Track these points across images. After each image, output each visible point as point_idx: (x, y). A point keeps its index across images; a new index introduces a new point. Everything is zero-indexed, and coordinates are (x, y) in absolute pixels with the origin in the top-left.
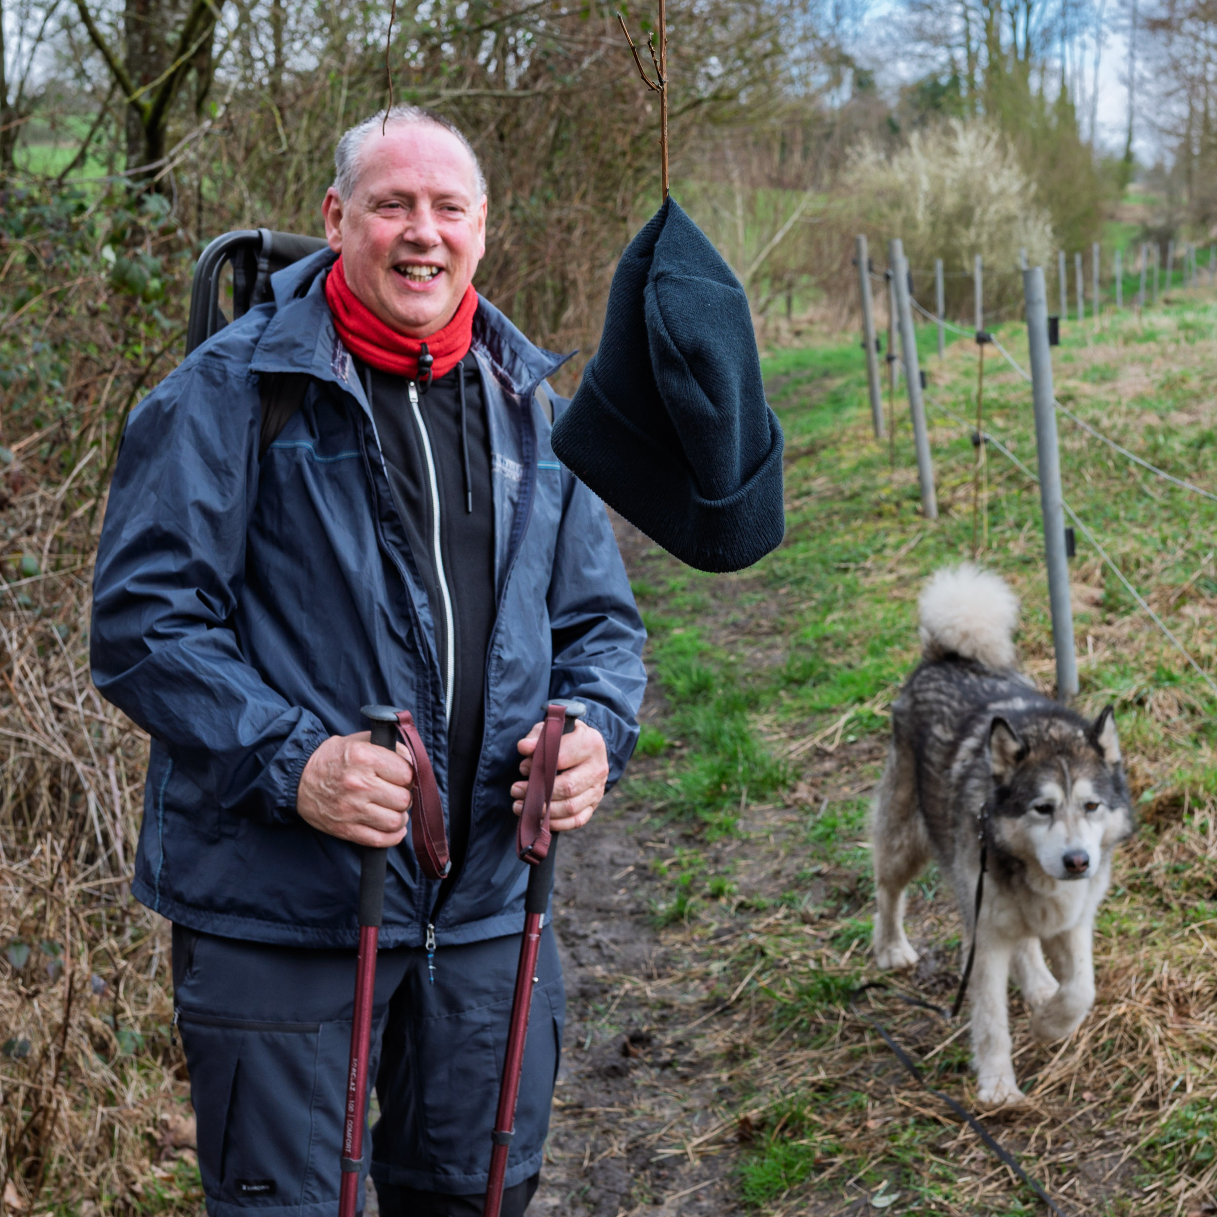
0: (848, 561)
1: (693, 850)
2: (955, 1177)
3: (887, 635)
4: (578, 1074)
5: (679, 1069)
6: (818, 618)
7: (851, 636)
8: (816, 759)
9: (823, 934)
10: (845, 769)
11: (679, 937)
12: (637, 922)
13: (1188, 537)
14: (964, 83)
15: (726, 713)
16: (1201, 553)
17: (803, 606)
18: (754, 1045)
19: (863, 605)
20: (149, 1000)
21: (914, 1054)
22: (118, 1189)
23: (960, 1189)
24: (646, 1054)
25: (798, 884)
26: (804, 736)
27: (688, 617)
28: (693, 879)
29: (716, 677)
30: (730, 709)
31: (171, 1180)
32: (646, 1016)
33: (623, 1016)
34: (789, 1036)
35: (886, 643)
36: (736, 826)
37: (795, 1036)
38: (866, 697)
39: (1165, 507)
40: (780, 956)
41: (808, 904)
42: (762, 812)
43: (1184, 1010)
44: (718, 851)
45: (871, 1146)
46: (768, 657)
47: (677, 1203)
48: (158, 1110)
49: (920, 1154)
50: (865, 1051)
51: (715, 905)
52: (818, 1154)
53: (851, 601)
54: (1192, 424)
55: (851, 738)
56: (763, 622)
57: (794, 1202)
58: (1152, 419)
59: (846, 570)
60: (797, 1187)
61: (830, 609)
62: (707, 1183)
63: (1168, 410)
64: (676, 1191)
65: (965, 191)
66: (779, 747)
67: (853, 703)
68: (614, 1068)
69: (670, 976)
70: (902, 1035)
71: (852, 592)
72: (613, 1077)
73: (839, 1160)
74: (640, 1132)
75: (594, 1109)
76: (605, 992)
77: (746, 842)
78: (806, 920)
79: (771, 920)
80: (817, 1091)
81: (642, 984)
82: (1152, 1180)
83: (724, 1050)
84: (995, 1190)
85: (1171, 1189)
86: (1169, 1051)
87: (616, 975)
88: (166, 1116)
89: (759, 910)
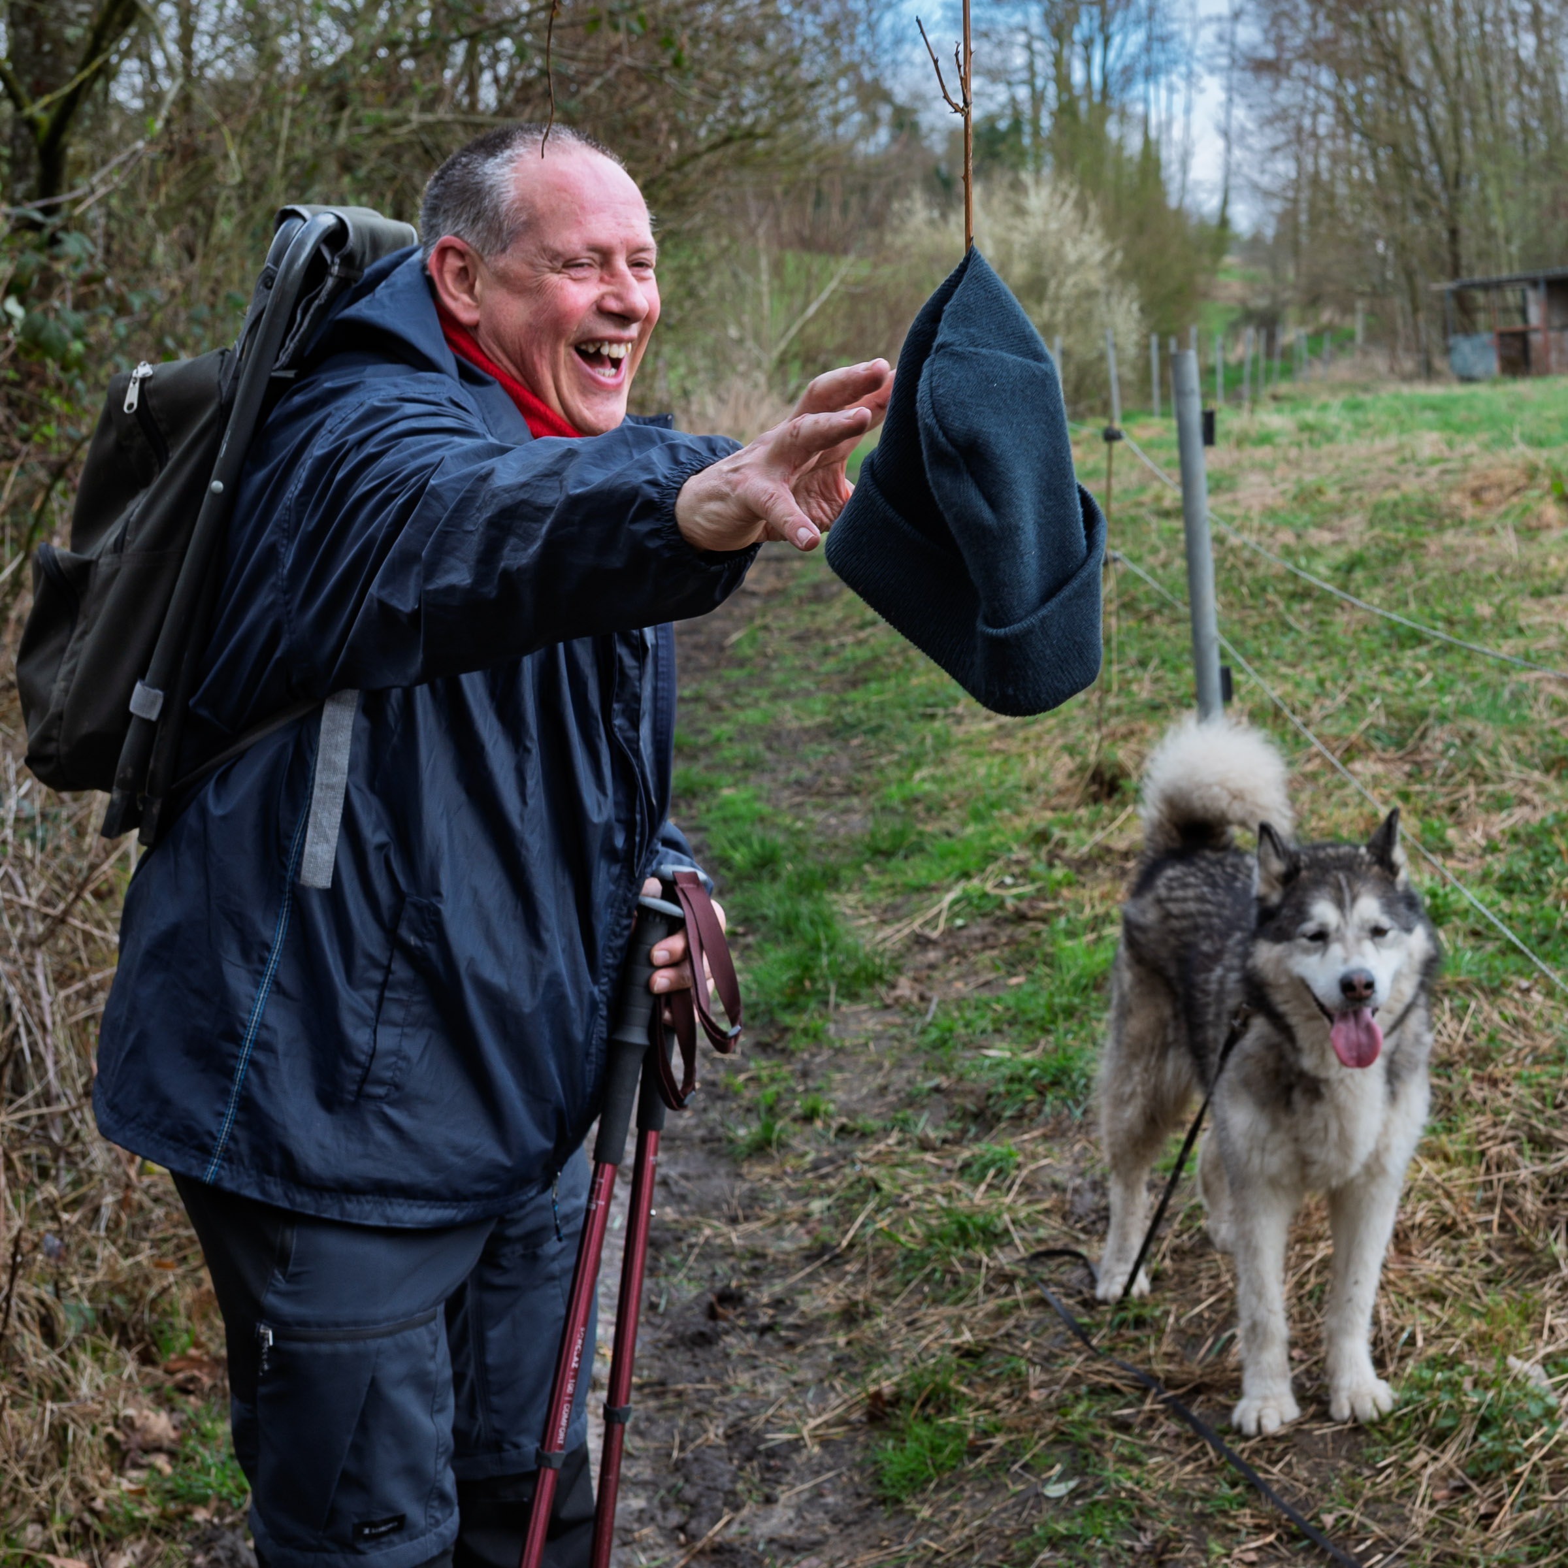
0: (934, 705)
1: (774, 1062)
2: (1144, 1457)
3: (993, 795)
4: (655, 1343)
5: (783, 1333)
6: (904, 774)
7: (946, 796)
8: (916, 948)
9: (949, 1163)
10: (955, 960)
11: (767, 1170)
12: (712, 1152)
13: (1350, 678)
14: (1027, 129)
15: (801, 893)
16: (1366, 698)
17: (883, 761)
18: (876, 1302)
19: (957, 759)
20: (98, 1263)
21: (1079, 1308)
22: (73, 1507)
23: (1152, 1471)
24: (739, 1316)
25: (911, 1101)
26: (899, 919)
27: (739, 774)
28: (779, 1098)
29: (784, 848)
30: (805, 886)
31: (141, 1493)
32: (733, 1268)
33: (704, 1269)
34: (918, 1289)
35: (992, 806)
36: (826, 1031)
37: (926, 1289)
38: (973, 871)
39: (1316, 643)
40: (898, 1191)
41: (925, 1126)
42: (856, 1014)
43: (1404, 1246)
44: (805, 1063)
45: (1037, 1423)
46: (845, 823)
47: (794, 1500)
48: (120, 1403)
49: (1099, 1431)
50: (1017, 1306)
51: (808, 1129)
52: (971, 1435)
53: (945, 755)
54: (1336, 544)
55: (959, 922)
56: (834, 780)
57: (945, 1495)
58: (1286, 537)
59: (932, 717)
60: (947, 1475)
61: (918, 765)
62: (831, 1474)
63: (1305, 526)
64: (792, 1486)
65: (1036, 258)
66: (868, 934)
67: (957, 880)
68: (702, 1334)
69: (759, 1218)
70: (1059, 1284)
71: (943, 744)
72: (700, 1346)
73: (999, 1440)
74: (740, 1414)
75: (680, 1387)
76: (680, 1239)
77: (840, 1051)
78: (925, 1145)
79: (881, 1147)
80: (962, 1356)
81: (725, 1229)
82: (1386, 1454)
83: (838, 1309)
84: (1193, 1472)
85: (1409, 1464)
86: (1393, 1297)
87: (691, 1219)
88: (131, 1412)
89: (864, 1135)
